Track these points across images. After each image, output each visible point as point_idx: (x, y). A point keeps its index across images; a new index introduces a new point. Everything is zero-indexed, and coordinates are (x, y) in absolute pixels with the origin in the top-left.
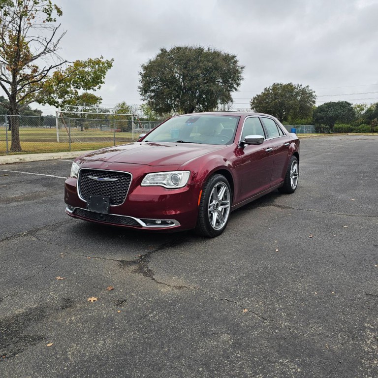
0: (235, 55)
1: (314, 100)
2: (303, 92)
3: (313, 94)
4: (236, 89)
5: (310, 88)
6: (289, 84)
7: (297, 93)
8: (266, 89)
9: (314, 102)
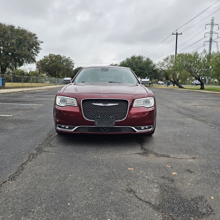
0: (36, 34)
1: (73, 65)
2: (67, 60)
3: (73, 62)
4: (36, 55)
5: (70, 59)
6: (59, 55)
7: (64, 61)
8: (45, 56)
9: (73, 67)
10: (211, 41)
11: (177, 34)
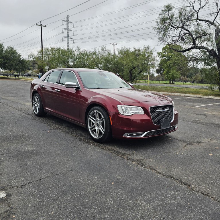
10: (68, 37)
11: (41, 26)
